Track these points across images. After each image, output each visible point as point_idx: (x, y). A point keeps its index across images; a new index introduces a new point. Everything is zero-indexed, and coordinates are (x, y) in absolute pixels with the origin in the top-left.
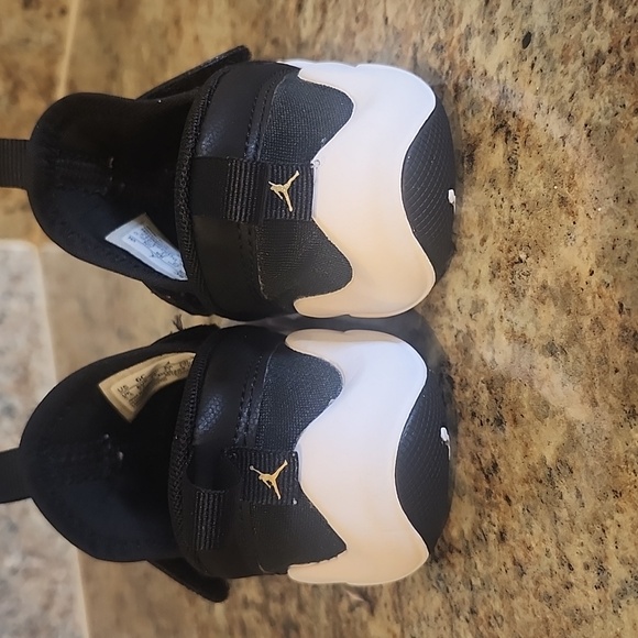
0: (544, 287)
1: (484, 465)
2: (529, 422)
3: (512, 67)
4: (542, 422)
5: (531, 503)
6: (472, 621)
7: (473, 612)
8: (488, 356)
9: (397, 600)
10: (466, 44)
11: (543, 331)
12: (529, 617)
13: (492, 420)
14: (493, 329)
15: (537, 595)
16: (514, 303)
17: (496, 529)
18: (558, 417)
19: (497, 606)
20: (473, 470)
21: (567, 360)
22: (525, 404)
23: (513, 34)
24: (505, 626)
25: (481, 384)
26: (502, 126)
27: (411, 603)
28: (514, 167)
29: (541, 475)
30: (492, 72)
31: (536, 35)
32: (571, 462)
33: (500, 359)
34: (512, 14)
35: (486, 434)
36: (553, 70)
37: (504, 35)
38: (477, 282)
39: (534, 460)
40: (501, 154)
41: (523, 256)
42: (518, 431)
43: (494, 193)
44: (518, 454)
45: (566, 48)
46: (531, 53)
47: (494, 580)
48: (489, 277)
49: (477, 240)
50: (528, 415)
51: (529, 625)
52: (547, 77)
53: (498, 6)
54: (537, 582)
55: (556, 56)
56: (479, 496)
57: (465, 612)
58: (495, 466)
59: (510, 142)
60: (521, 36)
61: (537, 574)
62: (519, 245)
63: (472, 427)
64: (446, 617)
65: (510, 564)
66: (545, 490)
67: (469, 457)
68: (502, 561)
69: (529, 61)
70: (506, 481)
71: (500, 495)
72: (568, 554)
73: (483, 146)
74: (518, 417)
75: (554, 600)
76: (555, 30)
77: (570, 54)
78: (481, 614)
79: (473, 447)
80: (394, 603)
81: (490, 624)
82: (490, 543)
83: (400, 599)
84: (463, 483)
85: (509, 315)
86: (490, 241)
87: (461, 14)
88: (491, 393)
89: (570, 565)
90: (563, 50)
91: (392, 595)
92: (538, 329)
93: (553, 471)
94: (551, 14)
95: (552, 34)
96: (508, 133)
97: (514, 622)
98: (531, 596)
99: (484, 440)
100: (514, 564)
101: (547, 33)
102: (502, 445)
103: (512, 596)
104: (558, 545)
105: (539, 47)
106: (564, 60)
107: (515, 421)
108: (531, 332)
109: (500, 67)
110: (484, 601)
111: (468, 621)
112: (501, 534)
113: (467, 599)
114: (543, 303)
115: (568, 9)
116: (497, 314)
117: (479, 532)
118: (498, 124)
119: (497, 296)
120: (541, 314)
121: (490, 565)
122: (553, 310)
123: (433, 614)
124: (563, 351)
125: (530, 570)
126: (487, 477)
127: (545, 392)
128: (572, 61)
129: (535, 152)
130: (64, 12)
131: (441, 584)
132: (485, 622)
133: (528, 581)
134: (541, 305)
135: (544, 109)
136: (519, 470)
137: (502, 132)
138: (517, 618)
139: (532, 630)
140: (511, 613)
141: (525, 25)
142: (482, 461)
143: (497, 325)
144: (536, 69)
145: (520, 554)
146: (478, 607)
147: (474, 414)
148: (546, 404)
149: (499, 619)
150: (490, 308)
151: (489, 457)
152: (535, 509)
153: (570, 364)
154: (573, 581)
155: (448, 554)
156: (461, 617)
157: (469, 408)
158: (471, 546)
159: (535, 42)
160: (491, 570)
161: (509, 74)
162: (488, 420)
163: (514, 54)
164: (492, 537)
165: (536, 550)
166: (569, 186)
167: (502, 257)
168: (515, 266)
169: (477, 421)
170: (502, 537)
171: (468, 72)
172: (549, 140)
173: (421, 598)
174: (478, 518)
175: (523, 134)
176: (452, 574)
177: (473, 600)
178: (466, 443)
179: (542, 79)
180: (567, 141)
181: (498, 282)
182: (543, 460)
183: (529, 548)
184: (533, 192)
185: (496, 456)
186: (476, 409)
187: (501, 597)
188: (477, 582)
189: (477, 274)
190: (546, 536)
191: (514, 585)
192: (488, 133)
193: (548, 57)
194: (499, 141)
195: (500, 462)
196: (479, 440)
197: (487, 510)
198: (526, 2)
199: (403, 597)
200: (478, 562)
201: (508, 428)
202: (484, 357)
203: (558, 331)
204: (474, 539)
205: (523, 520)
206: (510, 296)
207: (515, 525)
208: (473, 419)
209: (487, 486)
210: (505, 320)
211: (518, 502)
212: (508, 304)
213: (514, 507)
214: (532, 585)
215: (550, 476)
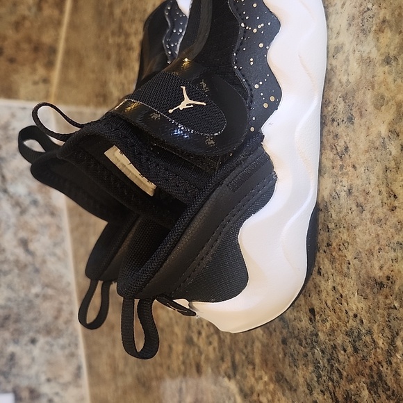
0: (384, 21)
1: (339, 150)
2: (370, 113)
4: (380, 109)
5: (370, 164)
6: (328, 251)
8: (344, 79)
11: (382, 50)
12: (367, 237)
13: (345, 120)
14: (348, 60)
15: (373, 222)
16: (363, 39)
17: (345, 189)
18: (390, 104)
19: (345, 236)
20: (332, 156)
21: (398, 64)
22: (368, 102)
24: (350, 247)
25: (339, 99)
29: (377, 144)
32: (398, 130)
33: (352, 79)
35: (341, 130)
38: (338, 33)
41: (370, 6)
42: (363, 121)
44: (363, 136)
47: (343, 221)
48: (347, 27)
49: (339, 5)
50: (370, 109)
51: (366, 242)
54: (372, 213)
56: (335, 170)
57: (324, 246)
58: (347, 148)
61: (372, 208)
63: (332, 129)
65: (354, 207)
66: (380, 153)
67: (329, 148)
68: (349, 207)
70: (354, 156)
71: (349, 166)
72: (394, 188)
74: (363, 110)
75: (383, 221)
78: (334, 245)
79: (332, 141)
81: (340, 249)
82: (341, 198)
85: (359, 47)
86: (348, 3)
88: (345, 102)
89: (395, 195)
92: (379, 50)
93: (386, 140)
98: (368, 223)
99: (340, 134)
100: (357, 206)
102: (351, 134)
103: (355, 227)
104: (387, 185)
107: (361, 115)
108: (374, 54)
110: (336, 237)
111: (325, 252)
112: (349, 190)
113: (325, 239)
114: (383, 32)
116: (351, 50)
117: (334, 194)
119: (351, 38)
120: (381, 40)
121: (340, 212)
122: (389, 34)
124: (396, 59)
125: (368, 207)
126: (341, 157)
127: (382, 90)
132: (337, 249)
133: (366, 215)
134: (381, 34)
136: (363, 145)
138: (358, 240)
139: (368, 244)
140: (354, 238)
142: (338, 148)
143: (351, 58)
145: (361, 199)
146: (332, 241)
147: (333, 120)
148: (383, 97)
149: (346, 244)
150: (347, 47)
151: (342, 144)
152: (372, 167)
153: (400, 66)
154: (397, 205)
156: (321, 251)
157: (331, 117)
158: (328, 204)
160: (341, 215)
162: (343, 121)
164: (343, 194)
165: (372, 193)
167: (356, 11)
168: (365, 15)
169: (335, 123)
170: (350, 192)
174: (334, 185)
177: (329, 238)
181: (353, 29)
182: (380, 134)
183: (368, 193)
185: (347, 142)
186: (335, 116)
187: (348, 230)
188: (332, 226)
189: (339, 28)
190: (380, 182)
191: (357, 220)
195: (350, 145)
196: (336, 135)
197: (340, 179)
200: (333, 213)
201: (356, 121)
202: (342, 81)
203: (392, 47)
204: (331, 199)
205: (364, 177)
206: (361, 35)
207: (359, 182)
208: (332, 123)
209: (341, 163)
210: (357, 52)
211: (361, 166)
212: (359, 41)
213: (358, 170)
214: (369, 216)
215: (383, 143)
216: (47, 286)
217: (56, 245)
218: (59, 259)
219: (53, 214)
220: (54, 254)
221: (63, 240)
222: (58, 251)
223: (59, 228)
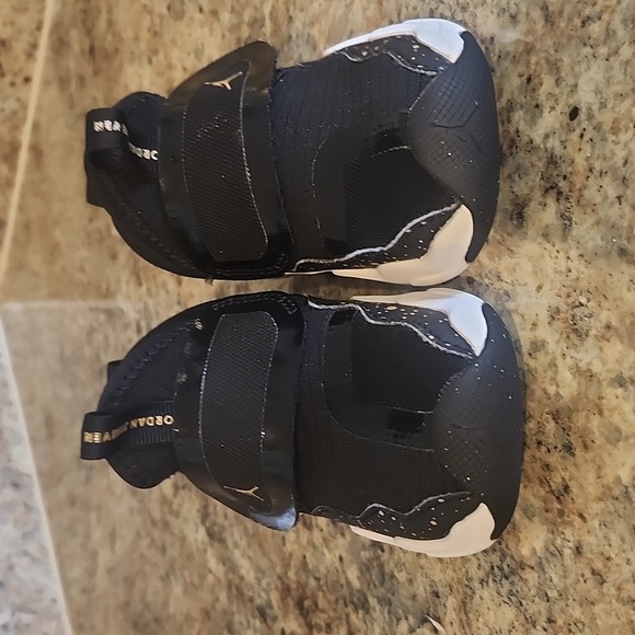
0: (608, 327)
1: (554, 488)
2: (600, 447)
3: (560, 136)
4: (615, 446)
5: (608, 518)
6: (550, 630)
7: (550, 621)
8: (552, 390)
9: (464, 618)
10: (509, 117)
11: (610, 366)
12: (613, 620)
13: (560, 447)
14: (556, 366)
15: (619, 599)
16: (577, 342)
17: (571, 545)
18: (631, 441)
19: (577, 614)
20: (543, 492)
22: (595, 431)
23: (559, 109)
24: (587, 630)
25: (545, 416)
26: (552, 188)
27: (480, 619)
28: (567, 222)
29: (617, 492)
30: (538, 140)
31: (584, 110)
33: (565, 392)
34: (557, 91)
35: (554, 459)
36: (604, 139)
37: (548, 109)
38: (534, 325)
39: (609, 479)
40: (553, 211)
41: (583, 300)
42: (589, 455)
43: (548, 246)
44: (591, 476)
45: (615, 121)
46: (579, 124)
47: (572, 590)
48: (548, 320)
49: (533, 287)
50: (599, 441)
51: (612, 628)
52: (598, 145)
53: (541, 84)
54: (619, 589)
55: (606, 127)
56: (550, 515)
57: (542, 621)
58: (566, 488)
59: (562, 201)
60: (567, 110)
61: (618, 582)
62: (578, 291)
63: (538, 455)
64: (521, 629)
65: (588, 574)
66: (622, 506)
67: (537, 482)
68: (580, 572)
69: (578, 132)
70: (579, 501)
71: (573, 514)
73: (533, 205)
74: (589, 442)
76: (603, 105)
77: (621, 126)
78: (560, 622)
79: (541, 472)
80: (461, 620)
81: (570, 631)
82: (565, 557)
83: (467, 617)
84: (532, 506)
85: (572, 353)
86: (546, 288)
87: (501, 91)
88: (557, 423)
90: (614, 123)
91: (458, 614)
92: (604, 364)
93: (630, 489)
94: (598, 92)
95: (599, 109)
96: (560, 193)
97: (597, 625)
98: (614, 601)
99: (553, 465)
100: (593, 574)
101: (595, 108)
102: (572, 469)
105: (588, 120)
106: (615, 130)
107: (586, 447)
108: (597, 368)
109: (547, 136)
110: (562, 611)
111: (545, 630)
112: (577, 548)
113: (543, 611)
114: (608, 341)
115: (617, 88)
116: (558, 352)
117: (552, 548)
118: (548, 186)
119: (557, 337)
120: (606, 350)
121: (565, 577)
122: (619, 347)
123: (505, 627)
124: (633, 382)
125: (611, 578)
126: (558, 498)
127: (616, 419)
128: (623, 131)
129: (589, 210)
130: (27, 80)
131: (513, 598)
132: (565, 629)
133: (609, 589)
134: (606, 343)
135: (596, 173)
136: (592, 488)
137: (553, 193)
138: (599, 622)
139: (616, 631)
140: (593, 618)
141: (571, 101)
142: (552, 484)
143: (560, 362)
144: (586, 138)
145: (599, 565)
146: (557, 616)
147: (539, 443)
148: (618, 430)
149: (580, 625)
150: (551, 347)
151: (558, 480)
152: (612, 523)
155: (520, 571)
156: (538, 627)
157: (534, 438)
158: (544, 561)
159: (582, 115)
160: (568, 582)
161: (557, 143)
162: (556, 447)
163: (561, 125)
164: (567, 552)
165: (616, 560)
166: (628, 239)
167: (560, 301)
168: (575, 310)
169: (544, 449)
170: (578, 551)
171: (513, 141)
172: (603, 200)
173: (491, 613)
174: (551, 536)
175: (576, 194)
176: (525, 589)
177: (550, 611)
178: (533, 469)
179: (593, 147)
180: (623, 200)
181: (558, 324)
182: (618, 480)
183: (609, 559)
184: (591, 244)
185: (567, 479)
186: (542, 438)
187: (581, 605)
188: (553, 594)
189: (534, 318)
190: (626, 546)
191: (594, 593)
192: (537, 195)
193: (597, 128)
194: (551, 201)
195: (572, 484)
196: (547, 466)
197: (560, 528)
198: (571, 81)
199: (471, 615)
200: (553, 576)
201: (578, 452)
202: (548, 391)
203: (626, 365)
204: (548, 555)
205: (600, 534)
206: (572, 336)
207: (592, 539)
208: (538, 448)
209: (559, 507)
210: (568, 358)
211: (593, 518)
212: (570, 343)
213: (589, 523)
214: (613, 591)
215: (627, 493)
216: (20, 609)
217: (26, 536)
218: (34, 560)
219: (16, 486)
220: (26, 553)
221: (37, 528)
222: (31, 547)
223: (29, 508)
